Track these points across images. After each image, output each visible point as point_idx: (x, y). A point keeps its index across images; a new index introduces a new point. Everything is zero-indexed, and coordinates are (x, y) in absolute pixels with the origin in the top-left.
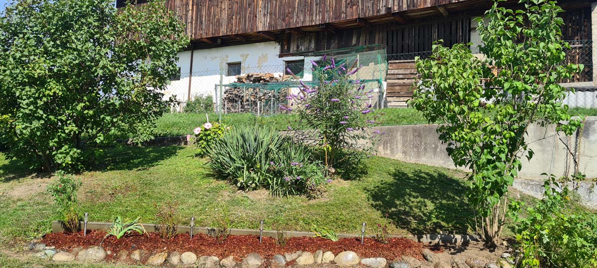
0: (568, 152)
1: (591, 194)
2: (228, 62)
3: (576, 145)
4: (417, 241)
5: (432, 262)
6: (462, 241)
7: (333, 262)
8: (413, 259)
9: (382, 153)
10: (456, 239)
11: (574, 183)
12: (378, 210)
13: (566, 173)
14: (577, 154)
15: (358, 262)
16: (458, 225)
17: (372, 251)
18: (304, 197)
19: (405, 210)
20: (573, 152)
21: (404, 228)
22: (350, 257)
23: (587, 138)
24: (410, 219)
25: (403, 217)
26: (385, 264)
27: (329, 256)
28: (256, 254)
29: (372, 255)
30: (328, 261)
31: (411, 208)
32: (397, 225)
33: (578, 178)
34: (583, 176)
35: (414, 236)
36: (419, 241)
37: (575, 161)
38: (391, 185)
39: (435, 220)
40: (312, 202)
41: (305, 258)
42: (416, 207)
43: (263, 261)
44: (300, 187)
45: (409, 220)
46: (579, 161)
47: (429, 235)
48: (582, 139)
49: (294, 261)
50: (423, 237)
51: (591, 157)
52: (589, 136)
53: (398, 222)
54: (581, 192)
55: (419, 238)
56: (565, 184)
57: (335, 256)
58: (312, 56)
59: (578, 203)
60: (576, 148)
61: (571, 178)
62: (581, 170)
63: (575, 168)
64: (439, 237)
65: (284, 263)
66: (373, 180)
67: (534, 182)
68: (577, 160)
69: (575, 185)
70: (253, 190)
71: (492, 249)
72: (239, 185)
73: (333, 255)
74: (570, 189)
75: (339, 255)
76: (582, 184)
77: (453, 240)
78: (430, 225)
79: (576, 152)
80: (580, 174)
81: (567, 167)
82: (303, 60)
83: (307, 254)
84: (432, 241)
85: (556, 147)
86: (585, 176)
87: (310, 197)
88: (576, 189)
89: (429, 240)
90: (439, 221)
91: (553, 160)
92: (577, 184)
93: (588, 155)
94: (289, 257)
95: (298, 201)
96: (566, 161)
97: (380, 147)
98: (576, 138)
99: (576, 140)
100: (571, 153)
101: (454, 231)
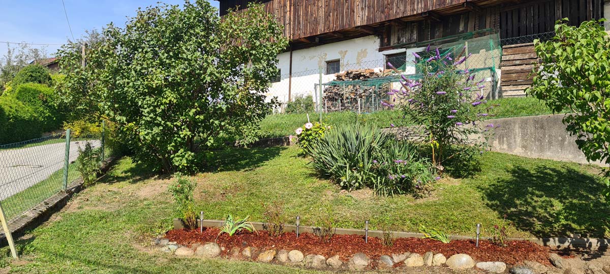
2: (326, 60)
4: (542, 244)
5: (560, 268)
6: (599, 245)
7: (444, 265)
8: (538, 264)
9: (498, 148)
10: (591, 243)
12: (494, 210)
15: (473, 266)
16: (593, 227)
17: (488, 255)
18: (409, 196)
19: (527, 210)
21: (526, 230)
22: (463, 260)
24: (534, 220)
25: (525, 218)
26: (504, 269)
27: (440, 258)
28: (362, 254)
29: (489, 258)
30: (439, 264)
31: (534, 208)
32: (517, 227)
35: (539, 239)
36: (545, 245)
38: (510, 183)
39: (564, 222)
40: (419, 201)
41: (414, 260)
42: (541, 207)
43: (370, 261)
44: (406, 186)
45: (533, 222)
47: (556, 239)
49: (402, 263)
50: (549, 241)
53: (519, 224)
55: (545, 241)
57: (447, 259)
58: (415, 47)
64: (570, 241)
65: (392, 264)
66: (488, 178)
70: (356, 189)
72: (342, 184)
73: (445, 257)
75: (451, 257)
77: (587, 244)
78: (558, 227)
82: (405, 52)
83: (416, 255)
84: (561, 245)
87: (416, 196)
89: (558, 244)
90: (569, 222)
94: (397, 258)
95: (404, 200)
97: (494, 142)
101: (588, 235)
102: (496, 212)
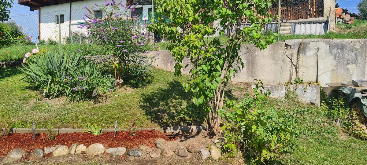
0: (292, 64)
1: (305, 93)
2: (94, 10)
3: (297, 59)
4: (163, 131)
6: (197, 130)
7: (83, 153)
9: (170, 69)
10: (192, 129)
11: (294, 86)
12: (143, 109)
13: (291, 79)
14: (298, 65)
15: (103, 151)
16: (197, 119)
18: (92, 102)
19: (164, 109)
20: (295, 64)
21: (156, 122)
22: (98, 148)
23: (304, 54)
24: (165, 115)
25: (160, 114)
26: (124, 152)
27: (82, 148)
28: (20, 149)
29: (116, 145)
30: (80, 152)
31: (169, 108)
32: (152, 121)
33: (297, 82)
34: (301, 80)
35: (161, 128)
36: (165, 132)
37: (296, 70)
38: (164, 90)
39: (182, 116)
40: (97, 105)
41: (60, 151)
42: (173, 107)
43: (24, 155)
45: (164, 116)
46: (299, 70)
47: (172, 127)
48: (301, 55)
49: (51, 153)
50: (167, 129)
51: (307, 67)
52: (306, 52)
53: (154, 118)
54: (299, 92)
55: (165, 130)
56: (288, 86)
57: (87, 148)
59: (297, 99)
60: (297, 62)
61: (293, 82)
62: (300, 76)
63: (296, 75)
64: (180, 129)
65: (42, 155)
67: (268, 86)
68: (297, 70)
69: (295, 87)
71: (212, 136)
72: (44, 94)
73: (85, 147)
74: (292, 89)
75: (90, 146)
76: (299, 86)
77: (190, 130)
78: (177, 119)
79: (297, 64)
80: (299, 79)
81: (291, 75)
83: (63, 147)
84: (174, 131)
85: (284, 61)
86: (303, 81)
87: (96, 102)
88: (296, 89)
89: (172, 131)
90: (185, 116)
91: (282, 70)
92: (296, 87)
93: (305, 66)
94: (47, 150)
95: (87, 104)
96: (290, 71)
97: (168, 65)
98: (298, 54)
99: (298, 56)
100: (294, 65)
101: (193, 124)
102: (144, 111)
